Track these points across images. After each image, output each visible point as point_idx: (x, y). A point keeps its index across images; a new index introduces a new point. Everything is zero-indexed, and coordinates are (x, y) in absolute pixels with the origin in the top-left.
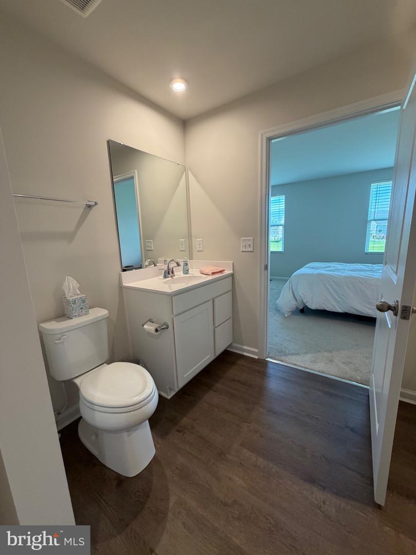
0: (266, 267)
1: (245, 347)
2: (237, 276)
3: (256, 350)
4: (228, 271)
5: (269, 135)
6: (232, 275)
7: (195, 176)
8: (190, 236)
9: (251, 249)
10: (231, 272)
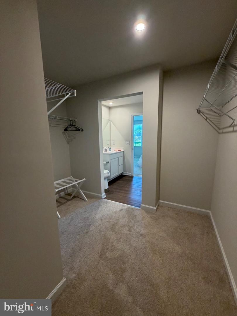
0: (133, 149)
1: (127, 173)
2: (125, 152)
3: (130, 173)
4: (122, 150)
5: (133, 115)
6: (124, 152)
7: (113, 123)
8: (110, 140)
9: (129, 144)
10: (123, 151)
